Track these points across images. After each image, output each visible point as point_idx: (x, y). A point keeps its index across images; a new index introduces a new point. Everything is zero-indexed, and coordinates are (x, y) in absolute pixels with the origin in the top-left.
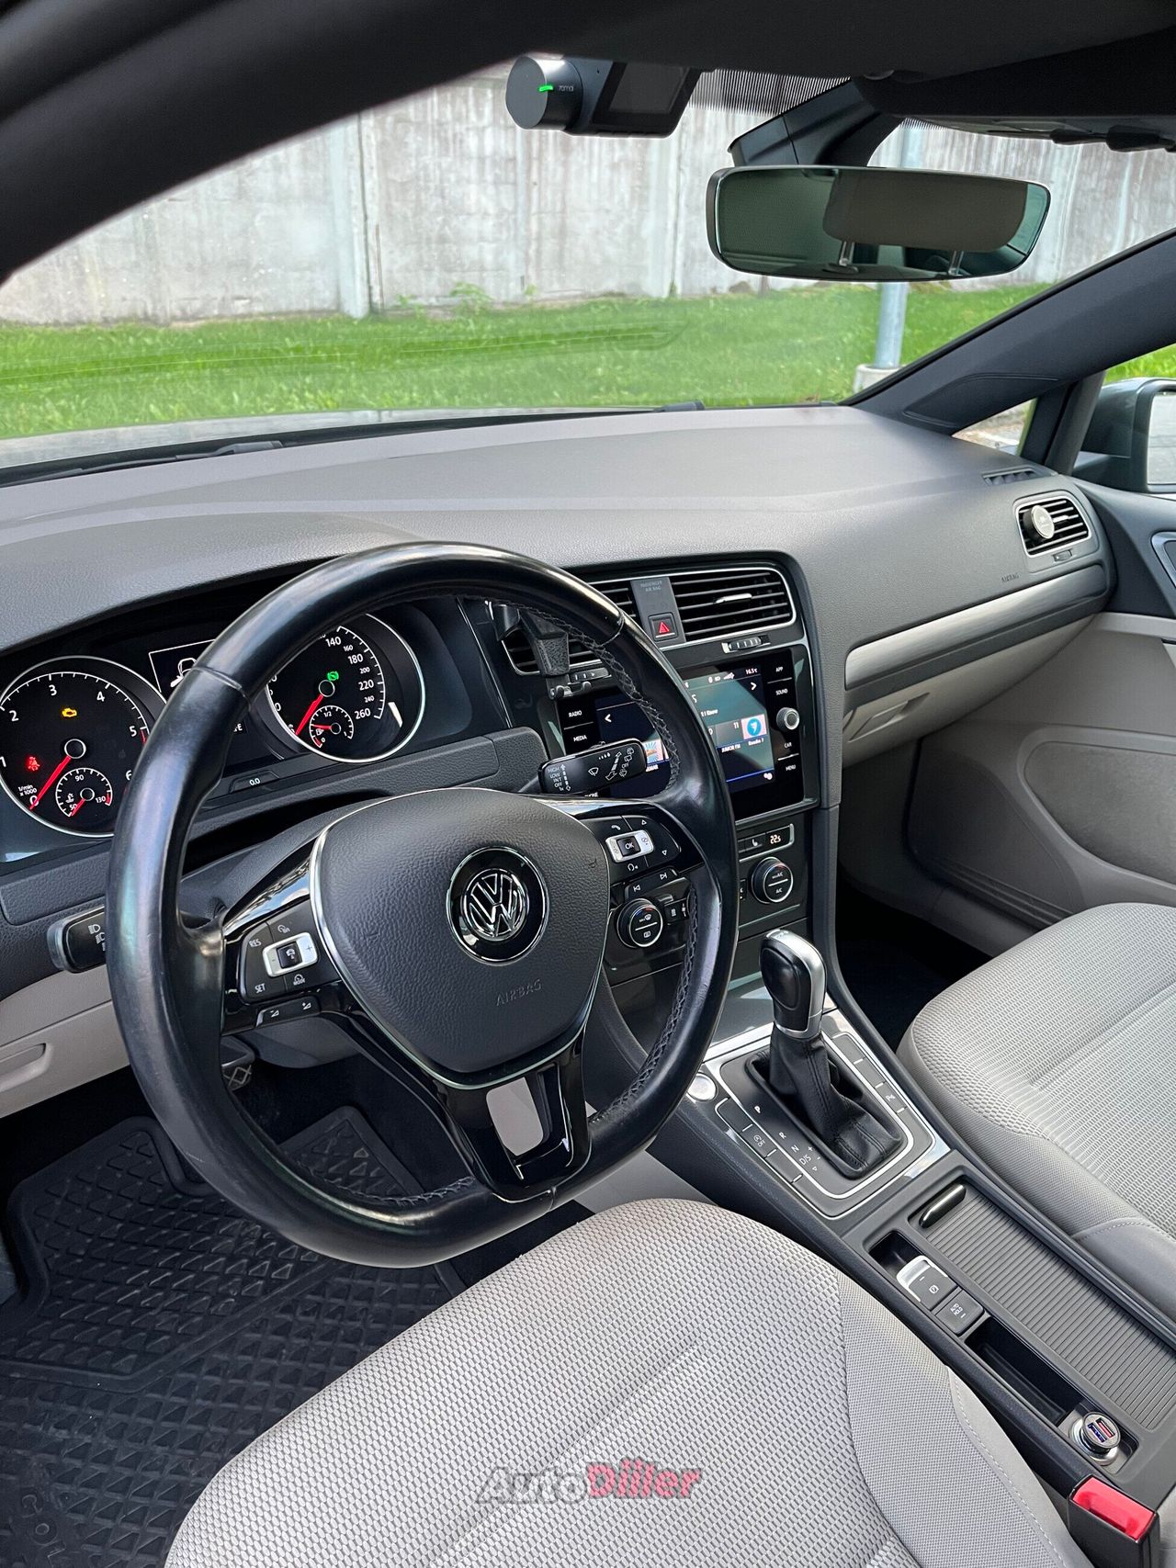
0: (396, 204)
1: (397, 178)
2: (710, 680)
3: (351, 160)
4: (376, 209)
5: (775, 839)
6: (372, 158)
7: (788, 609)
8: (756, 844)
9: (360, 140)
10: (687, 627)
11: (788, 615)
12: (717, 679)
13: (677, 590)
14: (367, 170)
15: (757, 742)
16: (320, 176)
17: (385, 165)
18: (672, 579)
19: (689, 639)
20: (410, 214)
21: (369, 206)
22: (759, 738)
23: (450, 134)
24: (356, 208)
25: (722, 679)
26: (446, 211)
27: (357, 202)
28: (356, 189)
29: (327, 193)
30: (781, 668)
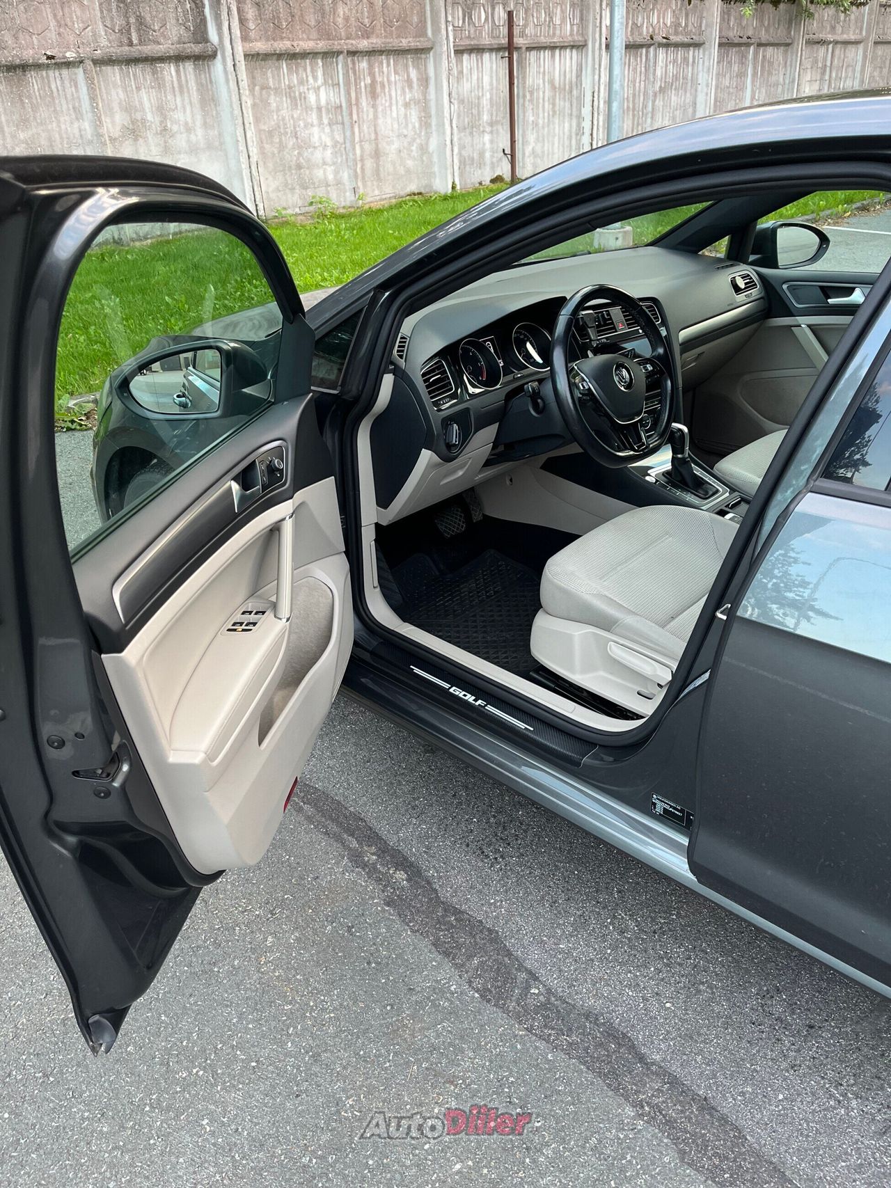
0: (267, 146)
1: (266, 128)
3: (236, 119)
4: (255, 150)
6: (249, 117)
14: (247, 125)
16: (216, 132)
17: (257, 120)
20: (276, 152)
21: (250, 149)
23: (297, 94)
24: (242, 151)
26: (300, 147)
27: (242, 147)
28: (241, 139)
29: (221, 144)
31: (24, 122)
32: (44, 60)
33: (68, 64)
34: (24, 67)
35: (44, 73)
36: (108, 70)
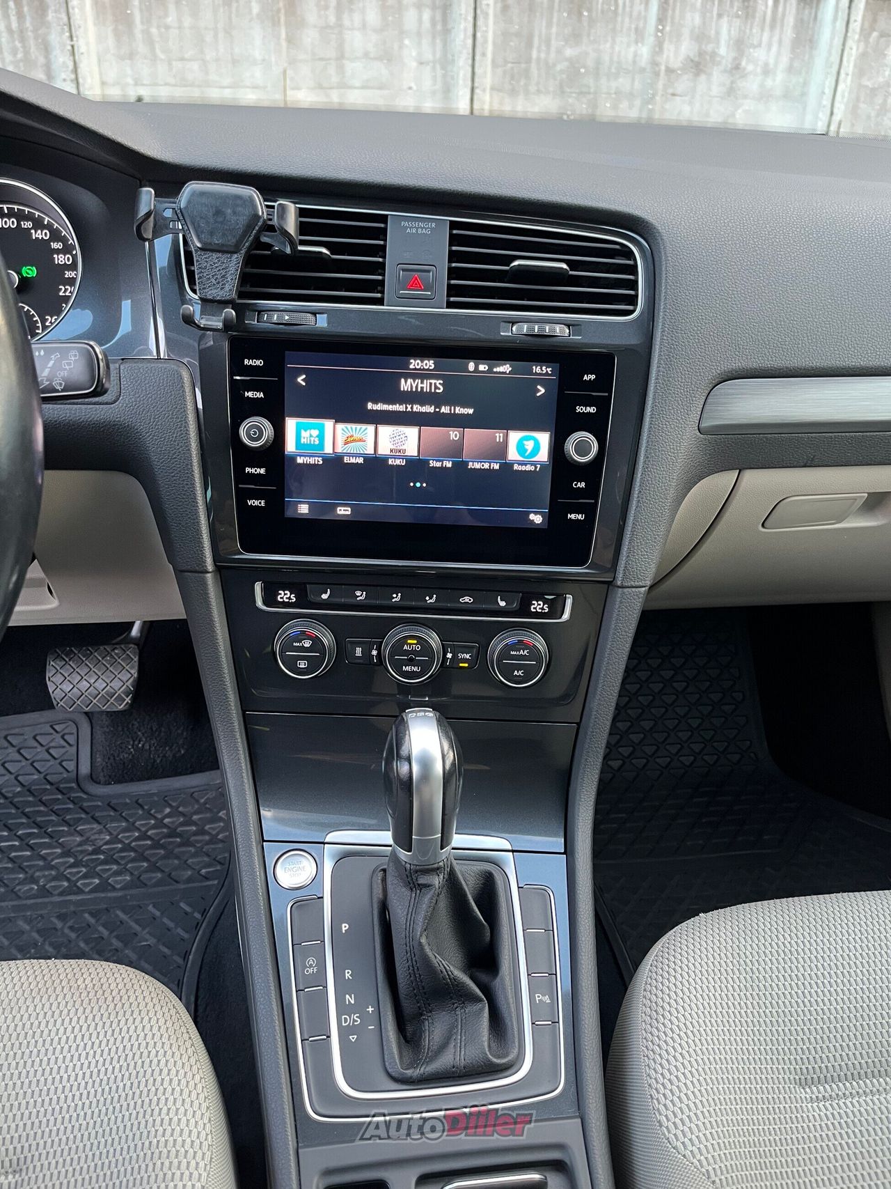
0: (862, 106)
1: (869, 84)
2: (471, 366)
3: (831, 67)
4: (843, 107)
5: (537, 606)
6: (849, 66)
7: (632, 300)
8: (503, 604)
9: (843, 51)
10: (452, 290)
11: (631, 308)
12: (482, 367)
13: (453, 240)
14: (842, 75)
15: (529, 468)
16: (801, 80)
17: (860, 72)
18: (453, 225)
19: (450, 305)
20: (873, 114)
21: (837, 104)
22: (534, 464)
24: (824, 106)
25: (490, 370)
27: (826, 102)
28: (828, 92)
29: (803, 94)
30: (593, 377)
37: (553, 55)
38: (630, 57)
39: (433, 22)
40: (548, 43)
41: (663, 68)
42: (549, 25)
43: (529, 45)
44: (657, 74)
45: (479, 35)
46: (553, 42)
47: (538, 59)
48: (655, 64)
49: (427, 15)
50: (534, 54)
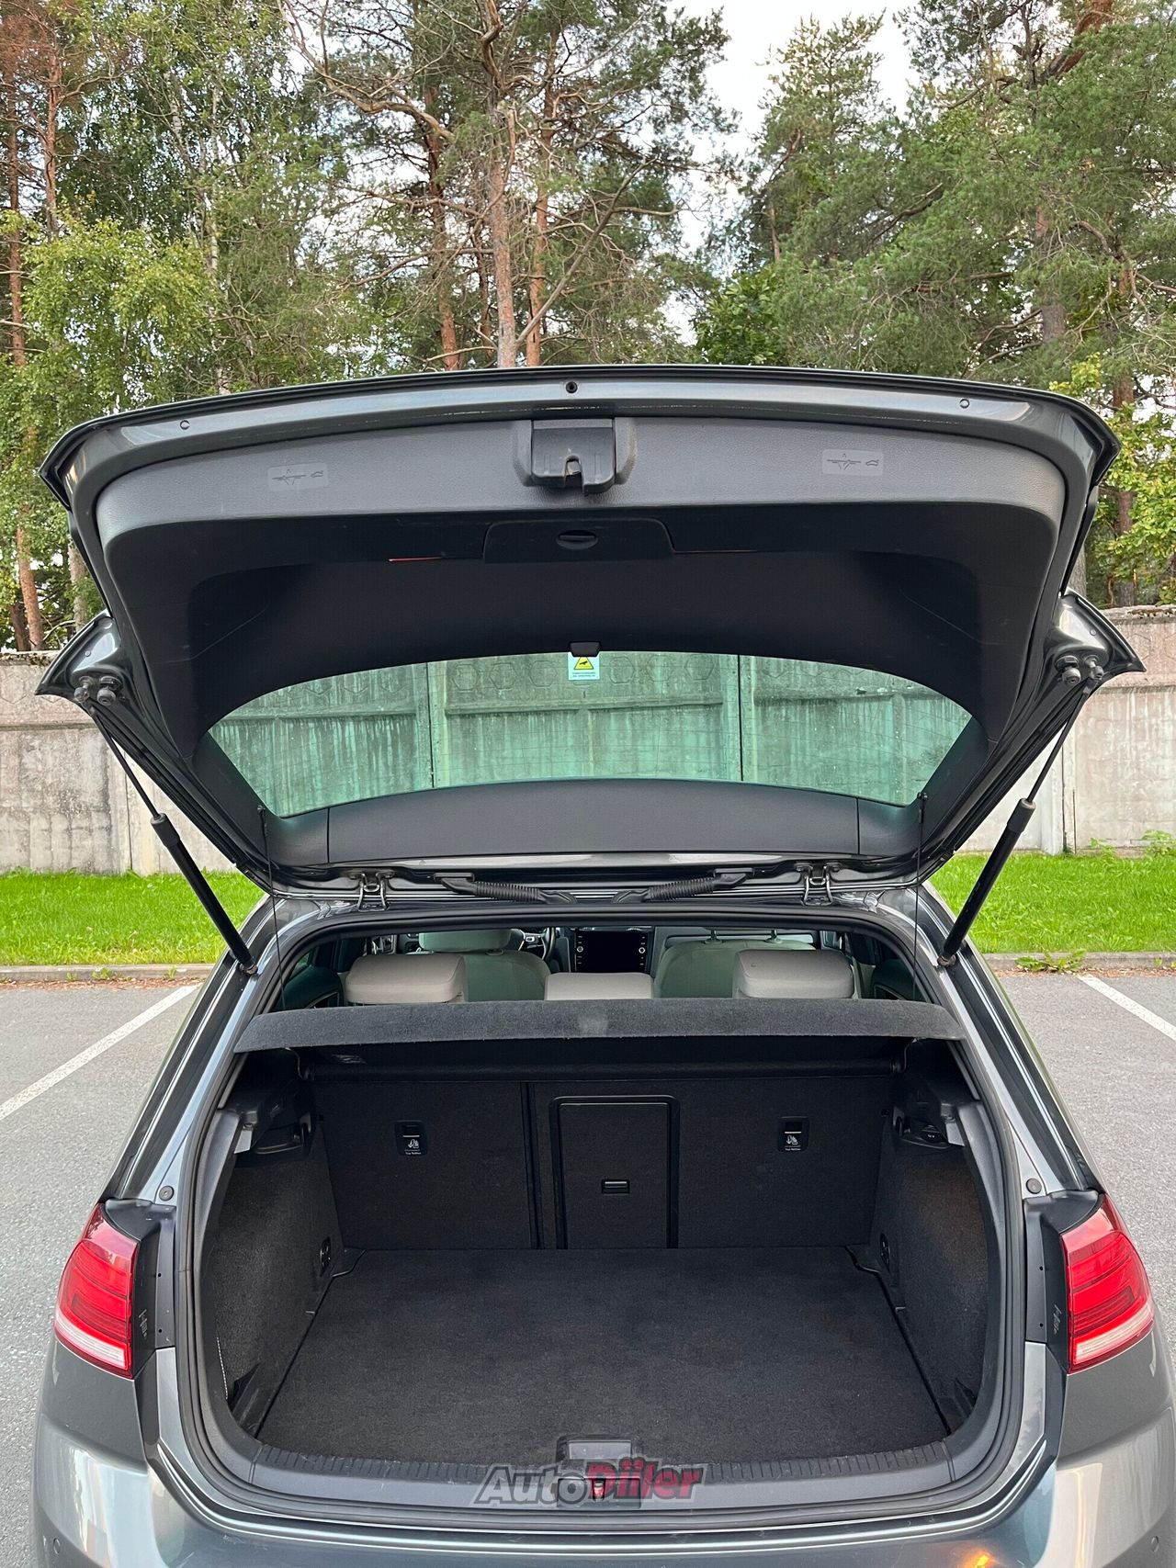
0: (1094, 776)
1: (1096, 758)
4: (1073, 779)
6: (1071, 747)
17: (1085, 749)
20: (1106, 781)
21: (1067, 778)
23: (1146, 724)
24: (1055, 780)
26: (1140, 778)
27: (1056, 776)
28: (1056, 768)
31: (826, 744)
32: (855, 694)
33: (878, 698)
34: (835, 701)
35: (854, 705)
36: (921, 702)
37: (808, 758)
38: (875, 754)
39: (709, 743)
40: (803, 750)
41: (905, 760)
42: (803, 738)
43: (788, 752)
44: (901, 766)
45: (744, 749)
46: (808, 749)
47: (796, 762)
48: (896, 759)
49: (703, 738)
50: (793, 758)
